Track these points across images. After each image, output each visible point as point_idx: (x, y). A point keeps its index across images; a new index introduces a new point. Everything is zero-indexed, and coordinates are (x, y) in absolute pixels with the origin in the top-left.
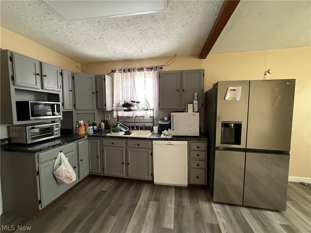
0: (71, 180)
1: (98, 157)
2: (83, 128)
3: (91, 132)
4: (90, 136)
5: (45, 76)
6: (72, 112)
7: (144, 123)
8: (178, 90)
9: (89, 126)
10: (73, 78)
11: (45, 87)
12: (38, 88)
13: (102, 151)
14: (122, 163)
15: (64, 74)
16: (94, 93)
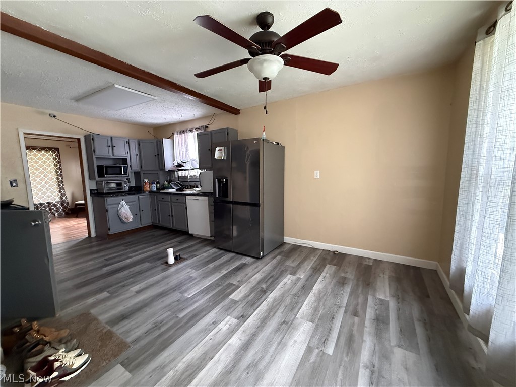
0: (128, 220)
1: (155, 210)
2: (147, 186)
3: (155, 189)
4: (151, 192)
5: (115, 146)
6: (140, 172)
7: (195, 182)
8: (209, 150)
9: (152, 184)
10: (139, 145)
11: (115, 154)
12: (110, 156)
13: (158, 205)
14: (169, 215)
15: (130, 142)
16: (155, 156)
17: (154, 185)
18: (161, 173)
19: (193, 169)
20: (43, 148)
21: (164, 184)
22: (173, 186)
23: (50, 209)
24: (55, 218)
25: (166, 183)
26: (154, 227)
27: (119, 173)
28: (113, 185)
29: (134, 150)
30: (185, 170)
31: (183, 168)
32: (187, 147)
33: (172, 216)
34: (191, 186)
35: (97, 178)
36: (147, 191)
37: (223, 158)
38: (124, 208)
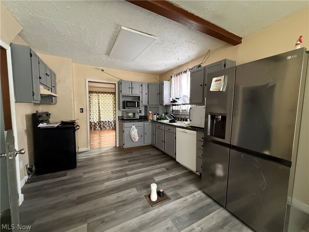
0: (135, 140)
1: (154, 134)
2: (151, 116)
3: (155, 119)
4: (153, 121)
5: (133, 88)
6: (147, 106)
7: (185, 116)
8: (201, 85)
9: (154, 115)
10: (148, 87)
11: (133, 94)
12: (130, 95)
13: (156, 131)
14: (162, 141)
15: (143, 85)
16: (158, 94)
17: (155, 116)
18: (160, 107)
19: (184, 104)
20: (109, 93)
21: (162, 115)
22: (167, 117)
23: (109, 125)
24: (110, 129)
25: (163, 115)
26: (152, 147)
27: (134, 106)
28: (131, 114)
29: (145, 91)
30: (178, 105)
31: (176, 103)
32: (181, 86)
33: (165, 142)
34: (181, 119)
35: (121, 109)
36: (150, 120)
37: (221, 90)
38: (134, 130)
